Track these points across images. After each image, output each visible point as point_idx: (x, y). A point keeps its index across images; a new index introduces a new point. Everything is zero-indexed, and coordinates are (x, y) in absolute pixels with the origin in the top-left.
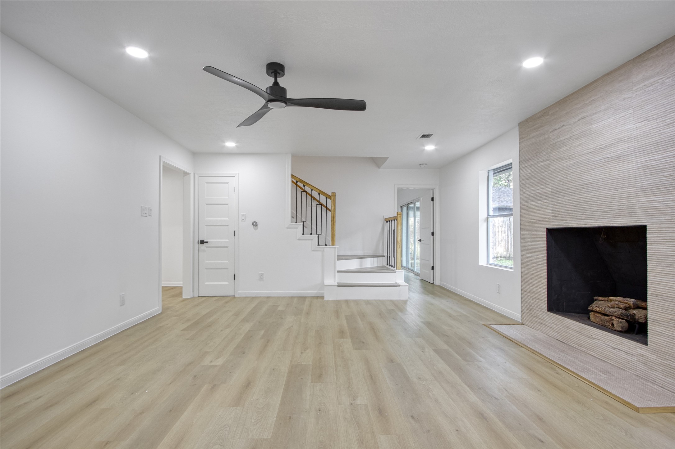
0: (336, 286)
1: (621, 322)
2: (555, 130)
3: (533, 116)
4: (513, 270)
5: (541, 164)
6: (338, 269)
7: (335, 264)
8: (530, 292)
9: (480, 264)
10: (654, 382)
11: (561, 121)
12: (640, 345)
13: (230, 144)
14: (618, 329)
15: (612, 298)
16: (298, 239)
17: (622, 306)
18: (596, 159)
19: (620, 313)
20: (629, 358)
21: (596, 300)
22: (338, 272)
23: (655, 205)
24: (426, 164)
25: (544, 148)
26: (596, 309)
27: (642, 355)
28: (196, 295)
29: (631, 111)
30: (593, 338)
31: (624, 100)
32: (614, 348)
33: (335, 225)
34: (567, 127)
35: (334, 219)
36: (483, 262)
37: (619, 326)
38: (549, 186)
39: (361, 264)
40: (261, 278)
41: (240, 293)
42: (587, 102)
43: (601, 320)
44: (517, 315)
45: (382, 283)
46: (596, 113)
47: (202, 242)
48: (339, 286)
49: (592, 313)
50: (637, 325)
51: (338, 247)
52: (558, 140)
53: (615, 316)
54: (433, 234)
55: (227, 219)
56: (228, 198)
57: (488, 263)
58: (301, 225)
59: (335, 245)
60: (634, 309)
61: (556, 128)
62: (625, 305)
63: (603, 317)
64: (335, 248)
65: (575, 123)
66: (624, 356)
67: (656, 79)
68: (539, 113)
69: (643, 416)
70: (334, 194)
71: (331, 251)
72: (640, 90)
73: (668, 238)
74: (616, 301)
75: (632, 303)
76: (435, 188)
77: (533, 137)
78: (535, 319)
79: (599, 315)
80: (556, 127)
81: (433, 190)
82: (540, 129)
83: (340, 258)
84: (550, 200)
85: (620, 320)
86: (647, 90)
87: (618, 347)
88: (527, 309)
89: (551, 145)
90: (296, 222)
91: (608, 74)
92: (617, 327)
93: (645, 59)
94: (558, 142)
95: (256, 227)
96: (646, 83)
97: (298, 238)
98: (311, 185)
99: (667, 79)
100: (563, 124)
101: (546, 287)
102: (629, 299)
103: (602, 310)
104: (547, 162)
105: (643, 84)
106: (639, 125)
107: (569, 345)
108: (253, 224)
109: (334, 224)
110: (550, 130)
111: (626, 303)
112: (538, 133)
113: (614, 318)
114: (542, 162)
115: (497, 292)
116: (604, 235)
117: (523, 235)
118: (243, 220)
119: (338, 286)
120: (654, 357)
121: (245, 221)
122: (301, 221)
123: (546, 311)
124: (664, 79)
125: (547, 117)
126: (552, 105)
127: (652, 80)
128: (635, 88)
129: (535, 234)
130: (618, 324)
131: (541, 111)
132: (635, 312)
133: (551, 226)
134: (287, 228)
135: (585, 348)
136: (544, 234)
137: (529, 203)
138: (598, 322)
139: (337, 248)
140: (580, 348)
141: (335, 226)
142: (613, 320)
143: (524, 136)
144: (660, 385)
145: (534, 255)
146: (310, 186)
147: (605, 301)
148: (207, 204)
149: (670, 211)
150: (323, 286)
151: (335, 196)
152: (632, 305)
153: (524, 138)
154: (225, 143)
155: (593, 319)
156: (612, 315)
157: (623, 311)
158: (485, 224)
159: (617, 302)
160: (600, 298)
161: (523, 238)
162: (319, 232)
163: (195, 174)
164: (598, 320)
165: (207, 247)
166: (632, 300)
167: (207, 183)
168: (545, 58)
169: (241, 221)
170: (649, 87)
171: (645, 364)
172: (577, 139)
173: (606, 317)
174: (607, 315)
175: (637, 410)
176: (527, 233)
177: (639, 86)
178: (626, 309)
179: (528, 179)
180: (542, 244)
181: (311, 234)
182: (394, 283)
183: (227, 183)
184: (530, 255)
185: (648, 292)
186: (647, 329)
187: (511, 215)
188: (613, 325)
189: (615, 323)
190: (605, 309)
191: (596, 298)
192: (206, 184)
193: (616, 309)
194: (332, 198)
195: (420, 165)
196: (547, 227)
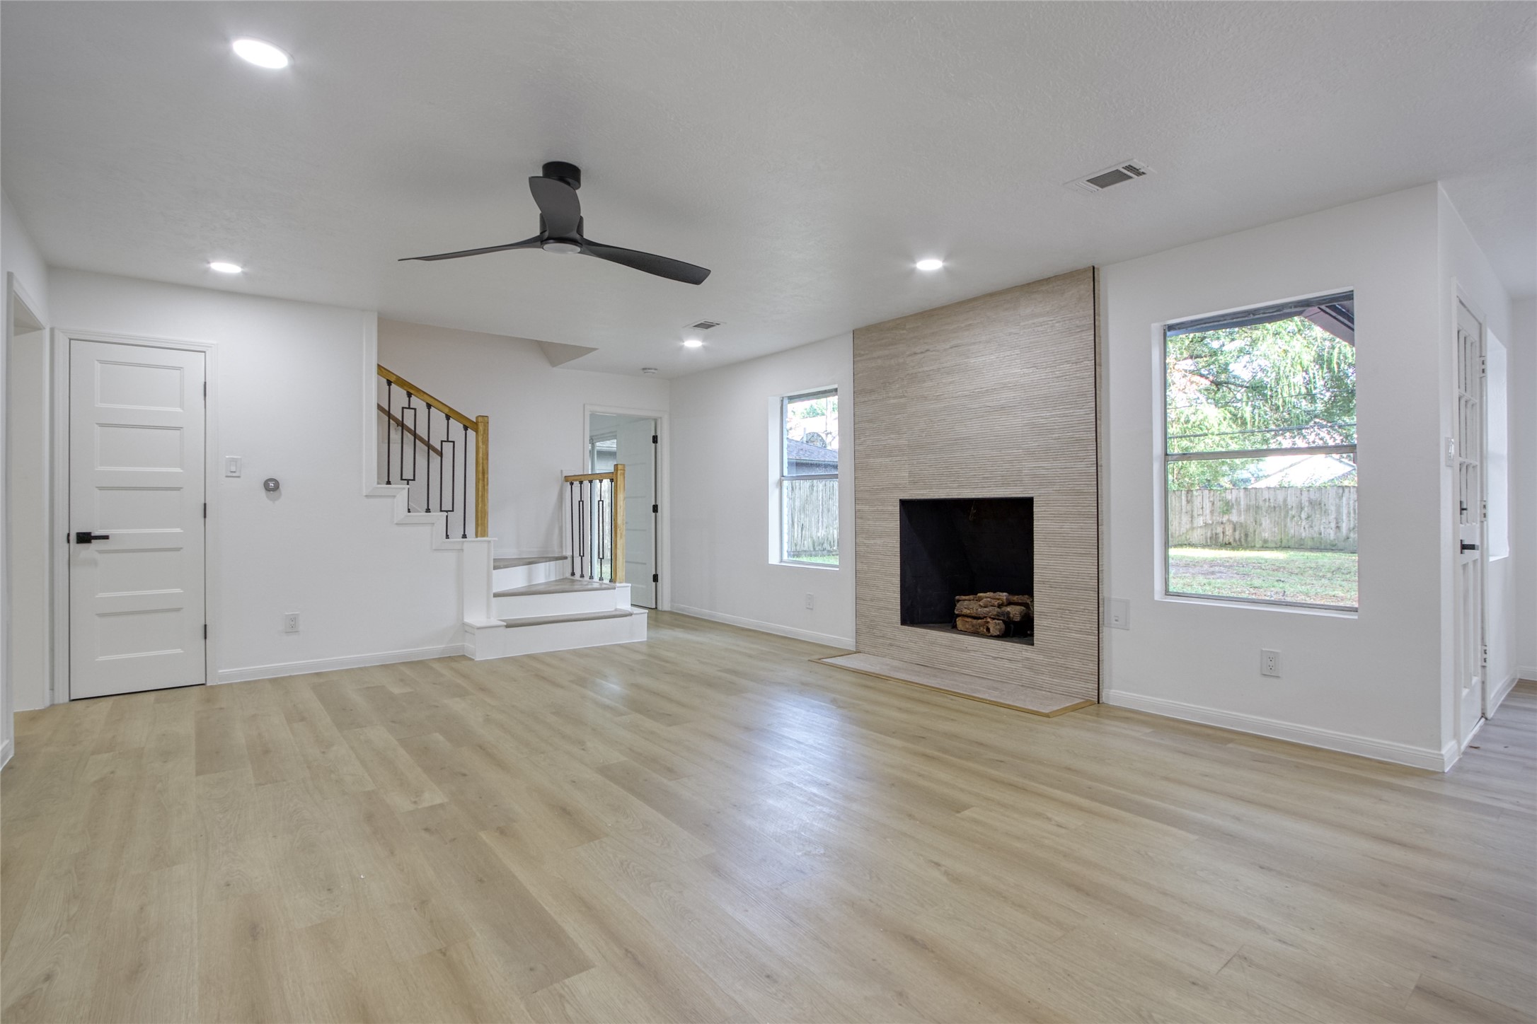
0: (501, 628)
1: (999, 624)
2: (915, 354)
3: (880, 324)
4: (838, 569)
5: (892, 401)
6: (497, 589)
7: (489, 577)
8: (872, 600)
9: (770, 563)
10: (1041, 688)
11: (925, 343)
12: (1025, 647)
13: (225, 268)
14: (995, 634)
15: (981, 594)
16: (397, 524)
17: (996, 603)
18: (975, 406)
19: (995, 613)
20: (1013, 666)
21: (959, 601)
22: (496, 595)
23: (1043, 472)
24: (656, 369)
25: (897, 378)
26: (966, 611)
27: (1028, 659)
28: (62, 698)
29: (1017, 352)
30: (969, 651)
31: (1010, 335)
32: (995, 658)
33: (487, 490)
34: (934, 353)
35: (486, 476)
36: (774, 559)
37: (996, 629)
38: (905, 436)
39: (530, 576)
40: (292, 626)
41: (226, 671)
42: (963, 325)
43: (973, 626)
44: (848, 641)
45: (594, 613)
46: (974, 343)
47: (84, 538)
48: (510, 625)
49: (960, 618)
50: (1012, 626)
51: (496, 539)
52: (920, 370)
53: (990, 618)
54: (655, 509)
55: (178, 470)
56: (179, 410)
57: (781, 561)
58: (404, 488)
59: (487, 536)
60: (1006, 606)
61: (917, 352)
62: (998, 601)
63: (975, 621)
64: (489, 542)
65: (945, 350)
66: (1008, 664)
67: (1045, 319)
68: (889, 321)
69: (1055, 719)
70: (484, 419)
71: (478, 551)
72: (1029, 328)
73: (1056, 513)
74: (987, 597)
75: (1005, 598)
76: (661, 418)
77: (879, 357)
78: (881, 640)
79: (969, 620)
80: (917, 350)
81: (656, 421)
82: (890, 347)
83: (500, 564)
84: (905, 458)
85: (997, 621)
86: (1036, 329)
87: (1001, 655)
88: (865, 626)
89: (908, 374)
90: (389, 483)
91: (992, 295)
92: (993, 631)
93: (1034, 290)
94: (920, 372)
95: (276, 493)
96: (1036, 320)
97: (395, 522)
98: (427, 394)
99: (1057, 322)
100: (927, 347)
101: (898, 589)
102: (1001, 594)
103: (973, 612)
104: (903, 400)
105: (1031, 322)
106: (1026, 371)
107: (936, 668)
108: (266, 484)
109: (486, 487)
110: (908, 353)
111: (998, 599)
112: (887, 352)
113: (989, 620)
114: (895, 398)
115: (808, 608)
116: (974, 509)
117: (859, 511)
118: (232, 475)
119: (508, 626)
120: (1041, 658)
121: (239, 477)
122: (402, 479)
123: (899, 625)
124: (1054, 322)
125: (902, 332)
126: (911, 316)
127: (1041, 319)
128: (1022, 324)
129: (880, 508)
130: (995, 626)
131: (893, 320)
132: (1009, 609)
133: (906, 496)
134: (366, 496)
135: (958, 666)
136: (897, 509)
137: (872, 460)
138: (967, 629)
139: (494, 541)
140: (950, 668)
141: (487, 493)
142: (988, 622)
143: (862, 352)
144: (1047, 690)
145: (879, 541)
146: (425, 396)
147: (970, 600)
148: (101, 425)
149: (1058, 481)
150: (465, 629)
151: (486, 424)
152: (1005, 601)
153: (863, 355)
154: (209, 263)
155: (961, 626)
156: (986, 617)
157: (999, 610)
158: (777, 492)
159: (989, 599)
160: (964, 597)
161: (858, 515)
162: (447, 506)
163: (57, 332)
164: (967, 626)
165: (100, 552)
166: (1005, 594)
167: (101, 362)
168: (944, 261)
169: (227, 476)
170: (1039, 326)
171: (1030, 669)
172: (948, 373)
173: (980, 621)
174: (980, 618)
175: (1047, 716)
176: (866, 508)
177: (1027, 323)
178: (1000, 606)
179: (870, 421)
180: (892, 525)
181: (428, 510)
182: (613, 610)
183: (179, 368)
184: (872, 542)
185: (1035, 579)
186: (1033, 626)
187: (836, 476)
188: (988, 629)
189: (991, 627)
190: (977, 610)
191: (957, 597)
192: (98, 366)
193: (991, 608)
194: (481, 428)
195: (644, 369)
196: (901, 498)
